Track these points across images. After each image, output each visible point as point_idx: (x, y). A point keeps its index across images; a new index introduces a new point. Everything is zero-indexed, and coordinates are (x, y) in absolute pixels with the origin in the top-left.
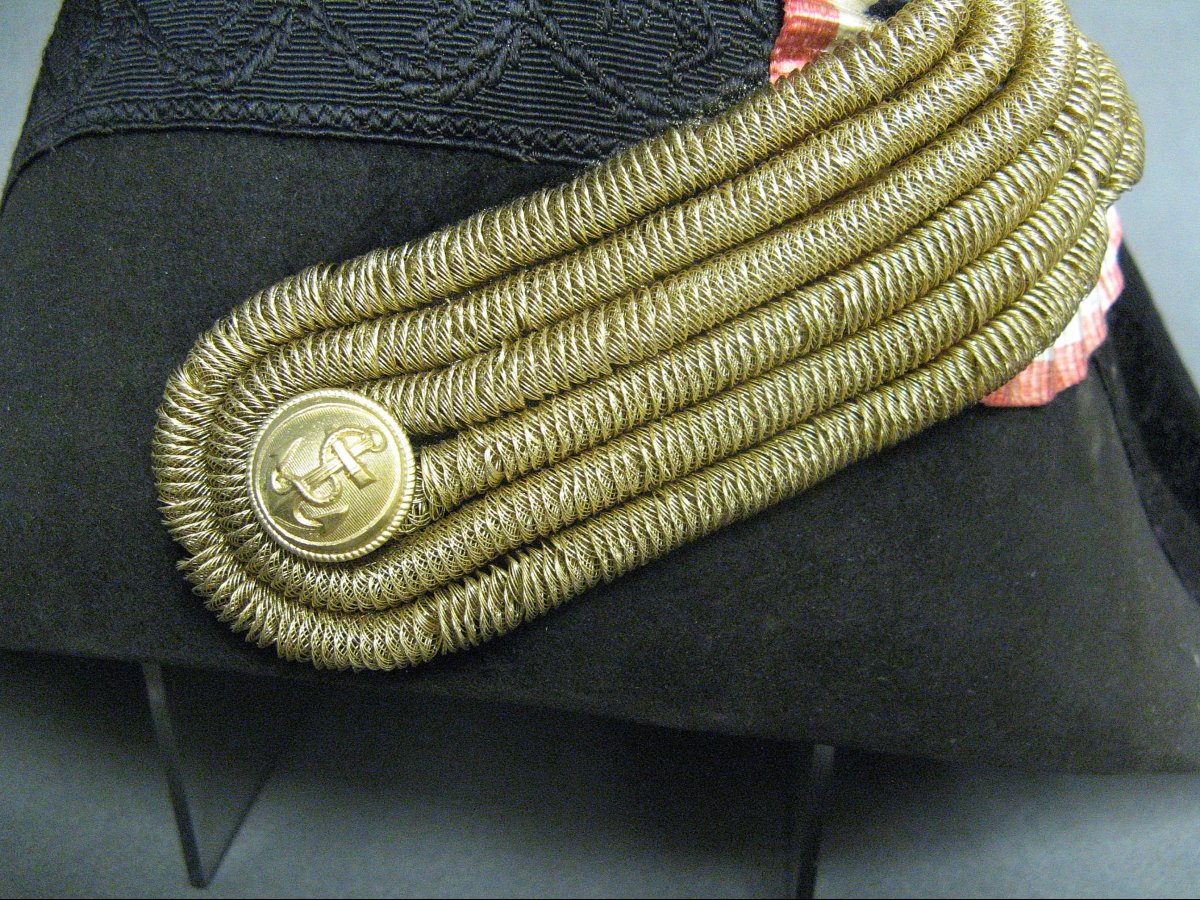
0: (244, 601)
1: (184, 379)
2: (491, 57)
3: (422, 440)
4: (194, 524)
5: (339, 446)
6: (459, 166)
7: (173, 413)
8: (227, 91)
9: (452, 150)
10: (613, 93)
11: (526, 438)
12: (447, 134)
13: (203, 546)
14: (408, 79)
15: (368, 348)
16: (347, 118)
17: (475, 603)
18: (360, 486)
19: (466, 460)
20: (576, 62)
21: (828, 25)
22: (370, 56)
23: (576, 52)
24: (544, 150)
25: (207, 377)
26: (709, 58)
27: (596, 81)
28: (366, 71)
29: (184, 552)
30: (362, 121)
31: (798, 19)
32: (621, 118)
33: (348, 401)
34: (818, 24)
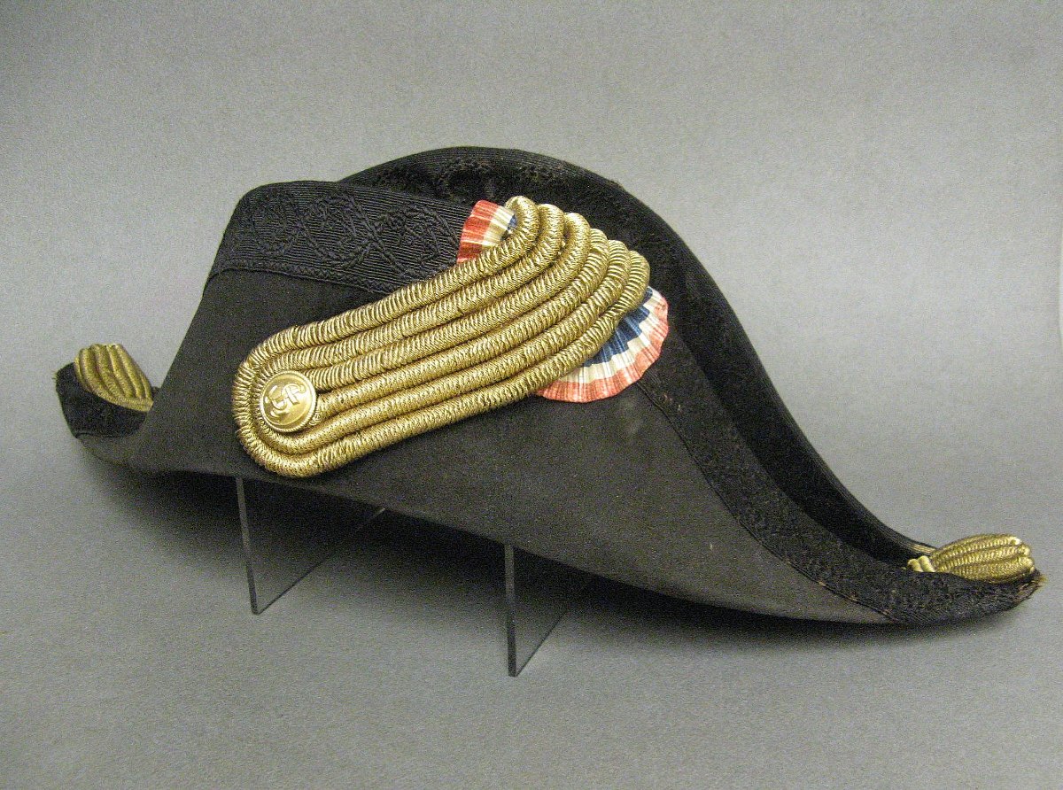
0: (256, 446)
1: (246, 365)
2: (359, 253)
3: (320, 392)
4: (244, 418)
5: (288, 389)
6: (347, 293)
7: (241, 376)
8: (275, 258)
9: (345, 286)
10: (400, 269)
11: (353, 394)
12: (345, 281)
13: (246, 424)
14: (333, 259)
15: (305, 359)
16: (313, 272)
17: (330, 452)
18: (294, 404)
19: (332, 400)
20: (388, 256)
21: (478, 245)
22: (322, 250)
23: (388, 253)
24: (375, 288)
25: (254, 364)
26: (435, 256)
27: (394, 264)
28: (320, 255)
29: (238, 427)
30: (317, 273)
31: (464, 243)
32: (402, 278)
33: (297, 376)
34: (473, 244)
